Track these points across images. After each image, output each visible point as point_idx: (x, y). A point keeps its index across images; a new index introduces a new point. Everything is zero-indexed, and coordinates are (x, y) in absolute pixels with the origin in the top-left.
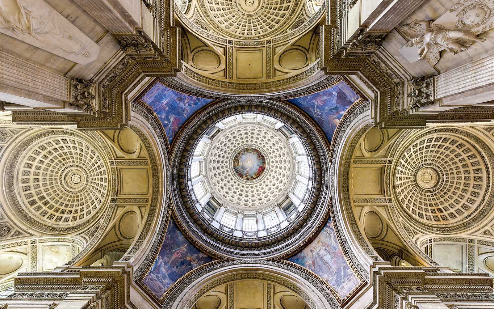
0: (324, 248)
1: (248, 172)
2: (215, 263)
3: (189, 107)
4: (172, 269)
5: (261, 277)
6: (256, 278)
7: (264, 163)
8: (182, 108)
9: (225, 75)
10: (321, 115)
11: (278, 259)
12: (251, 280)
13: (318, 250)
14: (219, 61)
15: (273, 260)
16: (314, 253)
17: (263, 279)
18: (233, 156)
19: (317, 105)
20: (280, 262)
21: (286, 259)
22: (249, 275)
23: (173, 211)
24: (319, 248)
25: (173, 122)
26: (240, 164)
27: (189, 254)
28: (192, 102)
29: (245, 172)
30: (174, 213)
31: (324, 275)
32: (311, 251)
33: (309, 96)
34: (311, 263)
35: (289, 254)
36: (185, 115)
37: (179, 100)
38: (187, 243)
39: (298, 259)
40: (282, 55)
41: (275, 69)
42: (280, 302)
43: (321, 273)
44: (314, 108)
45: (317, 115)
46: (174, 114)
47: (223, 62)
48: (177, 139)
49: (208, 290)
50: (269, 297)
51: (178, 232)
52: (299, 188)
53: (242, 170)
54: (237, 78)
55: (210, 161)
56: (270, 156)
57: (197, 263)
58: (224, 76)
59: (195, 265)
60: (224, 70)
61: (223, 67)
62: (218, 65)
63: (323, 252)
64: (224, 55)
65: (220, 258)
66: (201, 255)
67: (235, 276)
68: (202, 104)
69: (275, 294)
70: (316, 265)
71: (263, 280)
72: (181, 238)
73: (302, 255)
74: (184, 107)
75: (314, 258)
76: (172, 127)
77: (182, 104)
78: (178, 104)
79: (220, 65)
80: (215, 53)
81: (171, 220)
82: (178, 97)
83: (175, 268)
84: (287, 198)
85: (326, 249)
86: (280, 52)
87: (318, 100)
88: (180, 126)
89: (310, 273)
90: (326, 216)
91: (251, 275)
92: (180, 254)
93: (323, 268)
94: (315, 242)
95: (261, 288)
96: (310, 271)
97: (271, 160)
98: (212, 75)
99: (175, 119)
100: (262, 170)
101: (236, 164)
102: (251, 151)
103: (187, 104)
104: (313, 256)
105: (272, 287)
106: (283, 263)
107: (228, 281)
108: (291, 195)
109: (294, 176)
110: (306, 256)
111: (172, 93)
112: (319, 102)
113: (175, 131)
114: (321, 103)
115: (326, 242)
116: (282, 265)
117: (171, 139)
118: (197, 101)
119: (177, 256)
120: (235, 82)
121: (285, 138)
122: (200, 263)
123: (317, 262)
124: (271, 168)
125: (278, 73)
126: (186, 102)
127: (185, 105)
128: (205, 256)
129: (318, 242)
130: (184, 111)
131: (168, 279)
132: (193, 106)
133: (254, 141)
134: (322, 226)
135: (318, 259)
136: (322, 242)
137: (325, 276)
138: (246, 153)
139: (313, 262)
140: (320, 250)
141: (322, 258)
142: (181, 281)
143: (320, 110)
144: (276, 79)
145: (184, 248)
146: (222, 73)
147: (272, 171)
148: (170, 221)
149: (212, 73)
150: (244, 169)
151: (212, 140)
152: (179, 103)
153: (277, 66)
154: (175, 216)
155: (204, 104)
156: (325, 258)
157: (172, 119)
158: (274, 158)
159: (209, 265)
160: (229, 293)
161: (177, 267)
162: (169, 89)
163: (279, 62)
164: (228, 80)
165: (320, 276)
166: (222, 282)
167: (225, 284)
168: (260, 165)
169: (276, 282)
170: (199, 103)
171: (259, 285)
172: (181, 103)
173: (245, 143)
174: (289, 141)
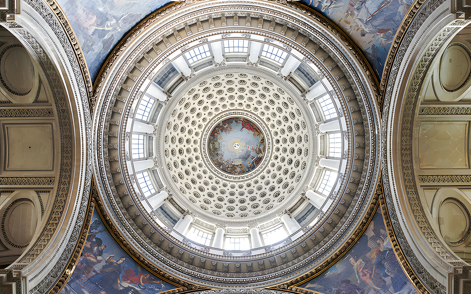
0: (356, 12)
1: (253, 149)
2: (384, 209)
3: (104, 254)
4: (387, 283)
5: (409, 125)
6: (411, 136)
7: (237, 119)
8: (104, 267)
9: (47, 191)
10: (117, 19)
11: (379, 94)
12: (415, 144)
13: (360, 23)
14: (23, 202)
15: (381, 105)
16: (367, 30)
17: (412, 123)
18: (222, 175)
19: (98, 25)
20: (384, 92)
21: (379, 81)
22: (404, 147)
23: (292, 283)
24: (357, 21)
25: (131, 282)
26: (238, 162)
27: (368, 255)
28: (96, 248)
29: (253, 154)
30: (297, 281)
31: (400, 12)
32: (363, 35)
33: (80, 41)
34: (382, 35)
35: (371, 75)
36: (121, 261)
37: (89, 272)
38: (349, 258)
39: (379, 59)
40: (10, 90)
41: (36, 101)
42: (452, 91)
43: (397, 18)
44: (104, 32)
45: (118, 25)
46: (115, 281)
47: (24, 194)
48: (163, 276)
49: (427, 222)
50: (445, 112)
51: (328, 274)
52: (273, 57)
53: (249, 159)
54: (53, 170)
55: (228, 216)
56: (221, 109)
57: (383, 241)
58: (49, 192)
59: (385, 244)
60: (37, 192)
61: (32, 195)
62: (29, 202)
63: (363, 14)
64: (12, 192)
65: (377, 199)
66: (370, 233)
67: (406, 172)
68: (100, 231)
69: (438, 100)
70: (385, 27)
71: (415, 123)
72: (339, 268)
73: (370, 51)
74: (103, 263)
75: (374, 30)
76: (140, 284)
77: (98, 268)
78: (97, 274)
79: (29, 200)
80: (8, 209)
81: (307, 286)
82: (83, 273)
83: (386, 279)
84: (290, 79)
85: (358, 9)
86: (5, 94)
87: (86, 25)
88: (139, 269)
89: (399, 37)
90: (303, 8)
91: (404, 143)
92: (365, 271)
93: (388, 14)
94: (347, 27)
95: (429, 126)
96: (395, 37)
97: (229, 107)
98: (45, 214)
99: (125, 279)
100: (248, 125)
101: (238, 170)
102: (216, 144)
103: (99, 258)
104: (371, 32)
105: (426, 106)
106: (385, 87)
107: (415, 185)
108: (285, 72)
109: (252, 67)
110: (372, 44)
111: (72, 284)
112: (90, 23)
113: (148, 279)
114: (91, 19)
115: (346, 8)
116: (389, 88)
117: (163, 286)
118: (94, 240)
119: (368, 275)
120: (59, 173)
121: (185, 82)
122: (384, 236)
123: (380, 25)
124: (244, 107)
125: (42, 97)
126: (93, 260)
127: (99, 262)
128: (372, 226)
129: (347, 22)
130: (111, 264)
131: (402, 291)
132: (103, 247)
133: (196, 138)
134: (320, 15)
135: (376, 23)
136: (347, 16)
137: (401, 9)
138: (219, 152)
139: (381, 31)
140: (360, 19)
141: (372, 15)
142: (407, 270)
143: (107, 19)
144: (52, 101)
145: (356, 263)
146: (44, 196)
147: (248, 106)
148: (307, 288)
149: (43, 213)
150: (249, 156)
151: (188, 212)
152: (95, 271)
153: (30, 98)
154: (302, 279)
155: (100, 228)
156: (372, 11)
157: (126, 285)
158: (225, 103)
159: (387, 218)
160: (436, 183)
161: (386, 275)
162: (63, 289)
163: (23, 94)
164: (55, 186)
165: (402, 19)
166: (415, 196)
167: (420, 190)
168: (241, 127)
169: (417, 98)
170: (98, 236)
171: (424, 130)
172: (96, 269)
173: (198, 154)
174: (189, 75)
